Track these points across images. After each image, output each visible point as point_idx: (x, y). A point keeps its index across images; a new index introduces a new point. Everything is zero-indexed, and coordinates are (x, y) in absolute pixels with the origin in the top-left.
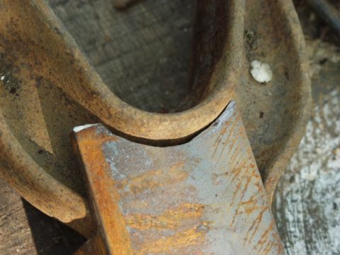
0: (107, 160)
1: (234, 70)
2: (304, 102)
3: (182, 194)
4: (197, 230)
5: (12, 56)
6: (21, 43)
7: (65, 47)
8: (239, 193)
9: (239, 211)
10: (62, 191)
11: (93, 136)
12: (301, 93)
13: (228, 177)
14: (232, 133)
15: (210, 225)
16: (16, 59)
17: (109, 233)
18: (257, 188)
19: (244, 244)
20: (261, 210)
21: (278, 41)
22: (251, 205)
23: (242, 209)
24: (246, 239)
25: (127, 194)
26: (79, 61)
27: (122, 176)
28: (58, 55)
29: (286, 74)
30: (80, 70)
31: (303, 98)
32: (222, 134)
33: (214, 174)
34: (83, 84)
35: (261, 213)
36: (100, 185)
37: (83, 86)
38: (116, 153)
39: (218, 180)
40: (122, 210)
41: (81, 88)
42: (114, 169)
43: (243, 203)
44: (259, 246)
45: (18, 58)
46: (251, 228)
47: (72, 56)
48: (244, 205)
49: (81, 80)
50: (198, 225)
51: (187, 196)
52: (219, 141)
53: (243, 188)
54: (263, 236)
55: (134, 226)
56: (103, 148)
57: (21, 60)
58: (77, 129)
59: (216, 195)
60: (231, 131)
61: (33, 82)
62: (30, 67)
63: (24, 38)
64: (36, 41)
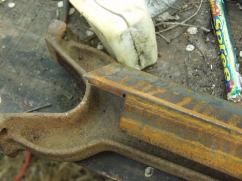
5: (36, 134)
16: (38, 134)
21: (91, 56)
29: (102, 61)
37: (56, 120)
49: (53, 119)
57: (39, 132)
61: (48, 134)
62: (43, 131)
63: (33, 127)
64: (35, 124)
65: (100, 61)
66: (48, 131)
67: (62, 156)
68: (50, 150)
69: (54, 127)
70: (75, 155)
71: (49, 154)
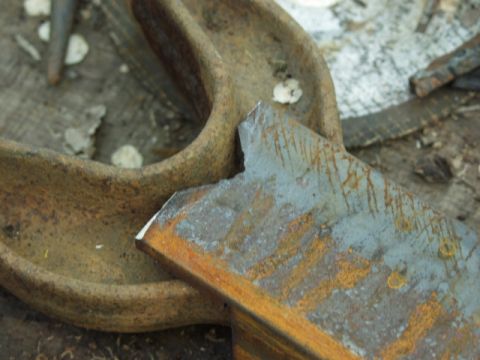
0: (190, 240)
1: (217, 65)
2: (309, 48)
3: (281, 217)
4: (321, 237)
5: (14, 215)
6: (12, 197)
7: (48, 162)
8: (333, 177)
9: (346, 192)
10: (146, 289)
11: (160, 230)
12: (300, 43)
13: (312, 172)
14: (286, 132)
15: (329, 224)
16: (18, 215)
17: (242, 300)
18: (347, 160)
19: (374, 217)
20: (365, 177)
22: (353, 179)
23: (347, 189)
24: (372, 211)
25: (231, 255)
26: (70, 164)
27: (214, 243)
28: (49, 176)
29: (276, 39)
30: (78, 171)
31: (305, 45)
32: (277, 139)
33: (297, 179)
34: (91, 181)
35: (368, 179)
36: (199, 266)
37: (91, 184)
38: (193, 228)
39: (305, 181)
40: (237, 272)
41: (91, 187)
42: (201, 243)
43: (344, 183)
44: (389, 208)
45: (20, 213)
46: (369, 199)
47: (61, 164)
48: (347, 184)
49: (86, 179)
50: (318, 232)
51: (288, 215)
52: (278, 147)
53: (333, 170)
54: (386, 197)
55: (260, 277)
56: (178, 233)
57: (24, 212)
58: (140, 236)
59: (314, 195)
60: (283, 131)
61: (50, 223)
62: (37, 212)
63: (10, 190)
64: (21, 182)
65: (269, 41)
66: (53, 216)
67: (84, 301)
68: (51, 274)
69: (77, 207)
70: (126, 308)
71: (45, 285)
